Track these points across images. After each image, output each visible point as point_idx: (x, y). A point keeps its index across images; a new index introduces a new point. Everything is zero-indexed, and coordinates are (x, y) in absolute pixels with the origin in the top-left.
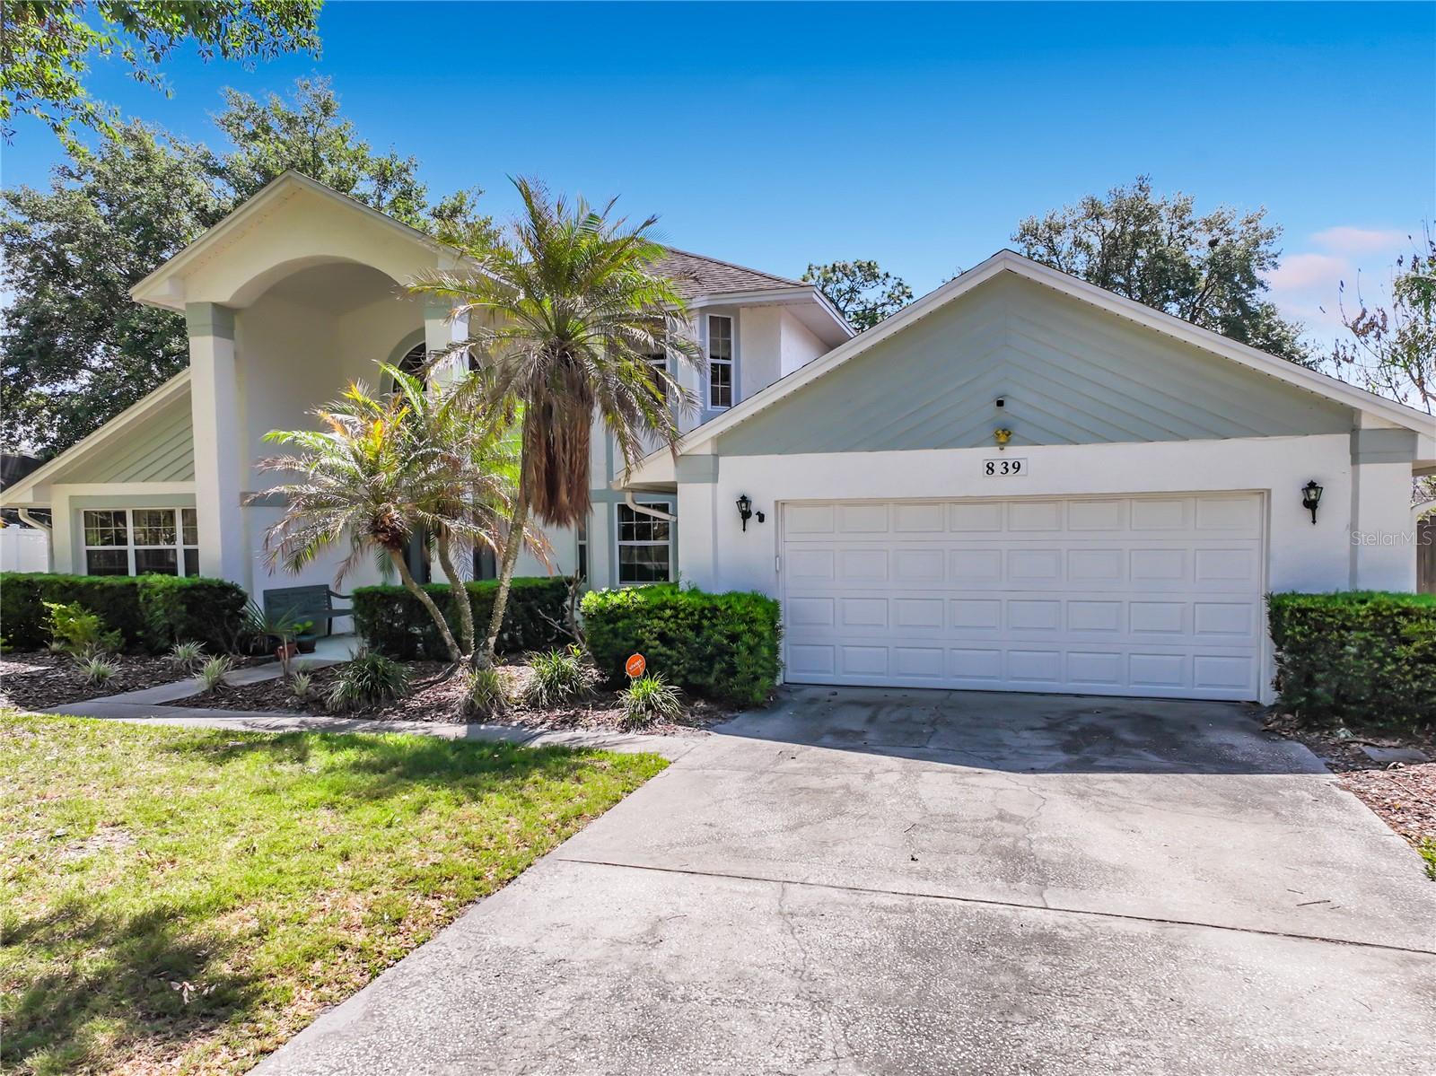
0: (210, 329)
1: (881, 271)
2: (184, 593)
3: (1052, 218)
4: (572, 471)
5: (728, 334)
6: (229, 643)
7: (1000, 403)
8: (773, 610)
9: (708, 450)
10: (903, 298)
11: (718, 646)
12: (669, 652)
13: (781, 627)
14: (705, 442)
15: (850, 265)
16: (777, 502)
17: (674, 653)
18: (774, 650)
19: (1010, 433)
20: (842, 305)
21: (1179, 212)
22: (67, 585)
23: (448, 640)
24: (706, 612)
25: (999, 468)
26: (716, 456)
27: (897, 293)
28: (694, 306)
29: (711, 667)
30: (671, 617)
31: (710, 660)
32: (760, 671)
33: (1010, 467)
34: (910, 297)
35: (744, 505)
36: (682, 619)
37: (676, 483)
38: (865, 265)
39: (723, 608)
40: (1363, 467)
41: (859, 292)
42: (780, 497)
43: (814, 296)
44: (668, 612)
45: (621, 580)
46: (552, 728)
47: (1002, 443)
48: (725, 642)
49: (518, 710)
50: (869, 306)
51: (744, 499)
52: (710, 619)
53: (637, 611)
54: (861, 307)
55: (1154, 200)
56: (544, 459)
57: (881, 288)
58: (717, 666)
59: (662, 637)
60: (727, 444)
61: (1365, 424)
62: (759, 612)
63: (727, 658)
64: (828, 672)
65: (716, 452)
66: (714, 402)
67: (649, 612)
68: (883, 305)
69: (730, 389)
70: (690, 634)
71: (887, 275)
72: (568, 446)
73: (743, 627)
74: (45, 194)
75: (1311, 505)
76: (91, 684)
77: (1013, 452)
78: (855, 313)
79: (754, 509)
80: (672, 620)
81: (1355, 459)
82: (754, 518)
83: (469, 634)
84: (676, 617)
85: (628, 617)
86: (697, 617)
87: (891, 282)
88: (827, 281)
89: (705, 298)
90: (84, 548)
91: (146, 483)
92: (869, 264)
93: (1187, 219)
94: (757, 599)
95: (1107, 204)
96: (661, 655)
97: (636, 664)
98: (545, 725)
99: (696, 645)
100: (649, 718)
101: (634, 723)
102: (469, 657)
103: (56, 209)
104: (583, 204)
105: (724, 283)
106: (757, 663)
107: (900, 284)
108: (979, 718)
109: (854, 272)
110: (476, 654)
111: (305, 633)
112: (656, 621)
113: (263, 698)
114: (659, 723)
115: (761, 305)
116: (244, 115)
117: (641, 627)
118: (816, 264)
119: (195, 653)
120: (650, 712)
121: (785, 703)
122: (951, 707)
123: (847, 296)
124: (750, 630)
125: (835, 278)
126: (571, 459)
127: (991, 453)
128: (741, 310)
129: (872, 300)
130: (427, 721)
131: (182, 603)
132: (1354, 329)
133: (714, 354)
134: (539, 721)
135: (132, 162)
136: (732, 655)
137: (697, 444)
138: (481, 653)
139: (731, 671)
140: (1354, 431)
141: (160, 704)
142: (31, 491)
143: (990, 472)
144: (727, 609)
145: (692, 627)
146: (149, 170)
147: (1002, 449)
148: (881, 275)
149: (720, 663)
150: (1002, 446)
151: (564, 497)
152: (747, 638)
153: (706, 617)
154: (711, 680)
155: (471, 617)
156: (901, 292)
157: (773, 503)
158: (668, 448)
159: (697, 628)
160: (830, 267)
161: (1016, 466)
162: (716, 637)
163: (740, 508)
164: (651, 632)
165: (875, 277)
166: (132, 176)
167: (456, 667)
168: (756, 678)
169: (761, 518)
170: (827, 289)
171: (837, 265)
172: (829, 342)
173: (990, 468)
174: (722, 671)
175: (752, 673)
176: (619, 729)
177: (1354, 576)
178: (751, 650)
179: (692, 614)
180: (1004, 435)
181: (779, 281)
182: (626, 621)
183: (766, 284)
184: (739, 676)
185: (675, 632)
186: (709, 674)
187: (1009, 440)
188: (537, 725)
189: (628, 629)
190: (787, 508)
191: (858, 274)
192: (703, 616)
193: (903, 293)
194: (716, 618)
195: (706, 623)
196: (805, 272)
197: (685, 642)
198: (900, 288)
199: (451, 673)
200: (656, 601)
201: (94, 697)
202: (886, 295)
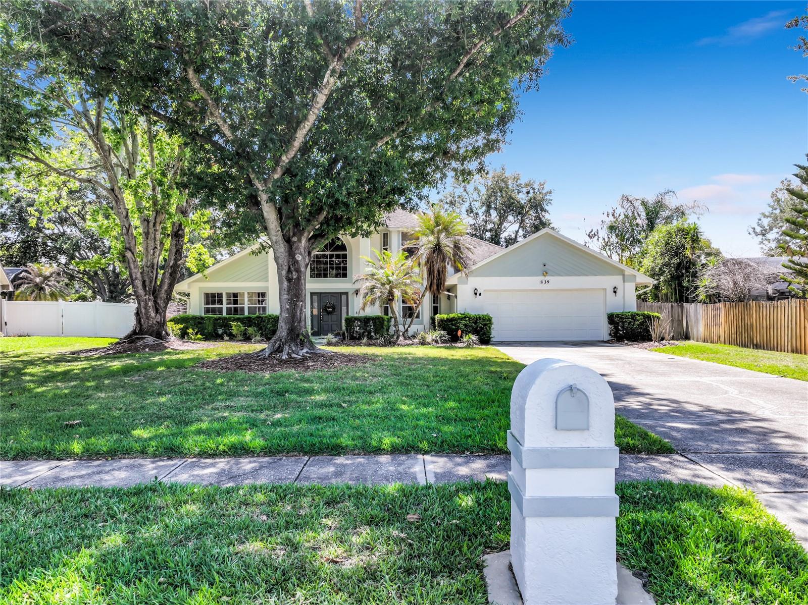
7: (544, 265)
8: (490, 320)
11: (481, 327)
16: (484, 290)
19: (547, 273)
21: (516, 179)
25: (544, 282)
26: (467, 277)
33: (547, 282)
35: (476, 291)
37: (457, 284)
40: (626, 284)
47: (545, 276)
51: (476, 289)
55: (506, 175)
61: (626, 273)
75: (615, 292)
77: (547, 278)
79: (478, 292)
81: (624, 281)
82: (478, 295)
90: (203, 306)
91: (233, 283)
93: (519, 182)
97: (459, 333)
127: (542, 278)
132: (589, 236)
140: (624, 275)
169: (480, 295)
173: (542, 282)
177: (624, 308)
180: (545, 273)
187: (547, 275)
190: (487, 292)
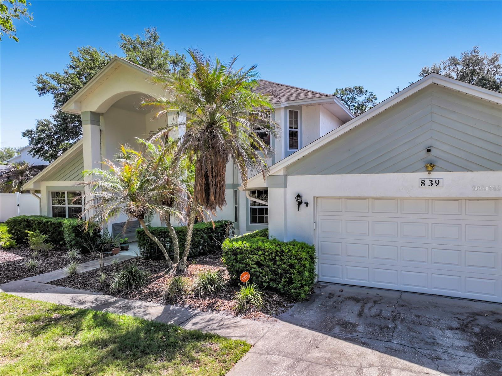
0: (90, 122)
1: (364, 90)
2: (74, 228)
3: (435, 66)
4: (216, 185)
5: (297, 118)
6: (91, 249)
7: (429, 151)
8: (310, 250)
9: (282, 173)
10: (373, 100)
11: (284, 270)
12: (261, 271)
13: (316, 258)
14: (280, 170)
15: (352, 88)
16: (314, 197)
17: (263, 271)
18: (311, 271)
19: (434, 166)
20: (349, 103)
22: (40, 221)
23: (166, 257)
24: (278, 253)
25: (427, 183)
26: (286, 175)
27: (370, 98)
28: (282, 106)
29: (281, 278)
30: (262, 254)
31: (281, 276)
32: (304, 283)
33: (434, 183)
34: (376, 99)
35: (299, 198)
36: (267, 256)
37: (267, 188)
38: (358, 88)
39: (286, 251)
41: (356, 99)
42: (317, 195)
43: (335, 100)
44: (260, 252)
45: (251, 222)
46: (202, 310)
47: (429, 171)
48: (288, 268)
49: (189, 298)
50: (360, 103)
51: (299, 196)
52: (280, 257)
53: (247, 250)
54: (357, 104)
55: (481, 55)
56: (204, 180)
57: (365, 96)
58: (283, 279)
59: (258, 263)
60: (290, 170)
62: (304, 254)
63: (288, 275)
64: (339, 277)
65: (286, 174)
66: (291, 147)
67: (252, 251)
68: (365, 102)
69: (297, 141)
70: (271, 263)
71: (366, 91)
72: (214, 174)
73: (296, 261)
74: (62, 74)
76: (29, 270)
77: (435, 175)
78: (354, 106)
79: (304, 200)
80: (262, 256)
82: (303, 205)
83: (177, 254)
84: (264, 254)
85: (242, 253)
86: (274, 255)
87: (368, 94)
88: (343, 95)
89: (287, 103)
90: (51, 206)
91: (71, 181)
92: (360, 87)
93: (496, 63)
94: (304, 247)
95: (460, 58)
96: (257, 271)
97: (245, 277)
98: (199, 309)
99: (274, 269)
100: (248, 308)
101: (240, 311)
102: (176, 264)
103: (66, 80)
104: (218, 62)
105: (296, 96)
106: (303, 279)
107: (372, 94)
108: (419, 316)
109: (354, 91)
110: (179, 264)
111: (124, 243)
112: (255, 256)
113: (88, 282)
114: (253, 311)
115: (311, 105)
116: (127, 43)
117: (248, 258)
118: (339, 88)
119: (75, 254)
120: (249, 305)
121: (318, 296)
122: (403, 306)
123: (351, 100)
124: (299, 263)
125: (346, 94)
126: (216, 180)
127: (423, 175)
128: (303, 107)
129: (361, 101)
130: (149, 301)
131: (73, 232)
133: (291, 126)
134: (197, 305)
135: (89, 62)
136: (291, 274)
137: (277, 170)
138: (180, 264)
139: (290, 282)
141: (47, 283)
142: (33, 185)
143: (423, 185)
144: (288, 252)
145: (271, 260)
146: (94, 64)
147: (429, 174)
148: (364, 91)
149: (285, 278)
150: (429, 172)
151: (212, 198)
152: (297, 267)
153: (278, 256)
154: (280, 286)
155: (178, 246)
156: (373, 97)
157: (312, 199)
158: (261, 174)
159: (274, 261)
160: (344, 89)
161: (437, 182)
162: (283, 265)
163: (297, 200)
164: (252, 261)
165: (362, 92)
166: (89, 67)
167: (169, 270)
168: (302, 286)
169: (307, 204)
170: (344, 98)
171: (347, 88)
172: (343, 121)
173: (423, 183)
174: (286, 281)
175: (300, 284)
176: (233, 313)
178: (300, 273)
179: (272, 253)
180: (431, 166)
181: (319, 94)
182: (241, 255)
183: (313, 96)
184: (293, 285)
185: (263, 261)
186: (280, 282)
187: (433, 169)
188: (196, 309)
189: (242, 259)
190: (319, 199)
191: (355, 91)
192: (276, 255)
193: (373, 98)
194: (283, 256)
195: (278, 258)
196: (335, 91)
197: (268, 267)
198: (372, 96)
199: (167, 273)
200: (254, 246)
201: (27, 277)
202: (366, 99)
